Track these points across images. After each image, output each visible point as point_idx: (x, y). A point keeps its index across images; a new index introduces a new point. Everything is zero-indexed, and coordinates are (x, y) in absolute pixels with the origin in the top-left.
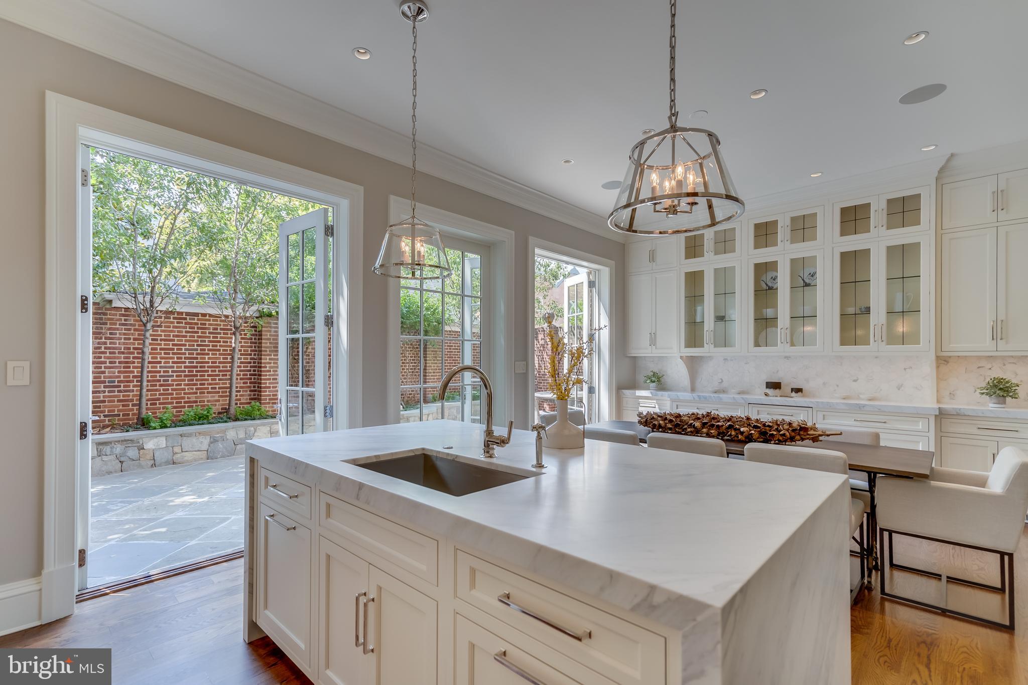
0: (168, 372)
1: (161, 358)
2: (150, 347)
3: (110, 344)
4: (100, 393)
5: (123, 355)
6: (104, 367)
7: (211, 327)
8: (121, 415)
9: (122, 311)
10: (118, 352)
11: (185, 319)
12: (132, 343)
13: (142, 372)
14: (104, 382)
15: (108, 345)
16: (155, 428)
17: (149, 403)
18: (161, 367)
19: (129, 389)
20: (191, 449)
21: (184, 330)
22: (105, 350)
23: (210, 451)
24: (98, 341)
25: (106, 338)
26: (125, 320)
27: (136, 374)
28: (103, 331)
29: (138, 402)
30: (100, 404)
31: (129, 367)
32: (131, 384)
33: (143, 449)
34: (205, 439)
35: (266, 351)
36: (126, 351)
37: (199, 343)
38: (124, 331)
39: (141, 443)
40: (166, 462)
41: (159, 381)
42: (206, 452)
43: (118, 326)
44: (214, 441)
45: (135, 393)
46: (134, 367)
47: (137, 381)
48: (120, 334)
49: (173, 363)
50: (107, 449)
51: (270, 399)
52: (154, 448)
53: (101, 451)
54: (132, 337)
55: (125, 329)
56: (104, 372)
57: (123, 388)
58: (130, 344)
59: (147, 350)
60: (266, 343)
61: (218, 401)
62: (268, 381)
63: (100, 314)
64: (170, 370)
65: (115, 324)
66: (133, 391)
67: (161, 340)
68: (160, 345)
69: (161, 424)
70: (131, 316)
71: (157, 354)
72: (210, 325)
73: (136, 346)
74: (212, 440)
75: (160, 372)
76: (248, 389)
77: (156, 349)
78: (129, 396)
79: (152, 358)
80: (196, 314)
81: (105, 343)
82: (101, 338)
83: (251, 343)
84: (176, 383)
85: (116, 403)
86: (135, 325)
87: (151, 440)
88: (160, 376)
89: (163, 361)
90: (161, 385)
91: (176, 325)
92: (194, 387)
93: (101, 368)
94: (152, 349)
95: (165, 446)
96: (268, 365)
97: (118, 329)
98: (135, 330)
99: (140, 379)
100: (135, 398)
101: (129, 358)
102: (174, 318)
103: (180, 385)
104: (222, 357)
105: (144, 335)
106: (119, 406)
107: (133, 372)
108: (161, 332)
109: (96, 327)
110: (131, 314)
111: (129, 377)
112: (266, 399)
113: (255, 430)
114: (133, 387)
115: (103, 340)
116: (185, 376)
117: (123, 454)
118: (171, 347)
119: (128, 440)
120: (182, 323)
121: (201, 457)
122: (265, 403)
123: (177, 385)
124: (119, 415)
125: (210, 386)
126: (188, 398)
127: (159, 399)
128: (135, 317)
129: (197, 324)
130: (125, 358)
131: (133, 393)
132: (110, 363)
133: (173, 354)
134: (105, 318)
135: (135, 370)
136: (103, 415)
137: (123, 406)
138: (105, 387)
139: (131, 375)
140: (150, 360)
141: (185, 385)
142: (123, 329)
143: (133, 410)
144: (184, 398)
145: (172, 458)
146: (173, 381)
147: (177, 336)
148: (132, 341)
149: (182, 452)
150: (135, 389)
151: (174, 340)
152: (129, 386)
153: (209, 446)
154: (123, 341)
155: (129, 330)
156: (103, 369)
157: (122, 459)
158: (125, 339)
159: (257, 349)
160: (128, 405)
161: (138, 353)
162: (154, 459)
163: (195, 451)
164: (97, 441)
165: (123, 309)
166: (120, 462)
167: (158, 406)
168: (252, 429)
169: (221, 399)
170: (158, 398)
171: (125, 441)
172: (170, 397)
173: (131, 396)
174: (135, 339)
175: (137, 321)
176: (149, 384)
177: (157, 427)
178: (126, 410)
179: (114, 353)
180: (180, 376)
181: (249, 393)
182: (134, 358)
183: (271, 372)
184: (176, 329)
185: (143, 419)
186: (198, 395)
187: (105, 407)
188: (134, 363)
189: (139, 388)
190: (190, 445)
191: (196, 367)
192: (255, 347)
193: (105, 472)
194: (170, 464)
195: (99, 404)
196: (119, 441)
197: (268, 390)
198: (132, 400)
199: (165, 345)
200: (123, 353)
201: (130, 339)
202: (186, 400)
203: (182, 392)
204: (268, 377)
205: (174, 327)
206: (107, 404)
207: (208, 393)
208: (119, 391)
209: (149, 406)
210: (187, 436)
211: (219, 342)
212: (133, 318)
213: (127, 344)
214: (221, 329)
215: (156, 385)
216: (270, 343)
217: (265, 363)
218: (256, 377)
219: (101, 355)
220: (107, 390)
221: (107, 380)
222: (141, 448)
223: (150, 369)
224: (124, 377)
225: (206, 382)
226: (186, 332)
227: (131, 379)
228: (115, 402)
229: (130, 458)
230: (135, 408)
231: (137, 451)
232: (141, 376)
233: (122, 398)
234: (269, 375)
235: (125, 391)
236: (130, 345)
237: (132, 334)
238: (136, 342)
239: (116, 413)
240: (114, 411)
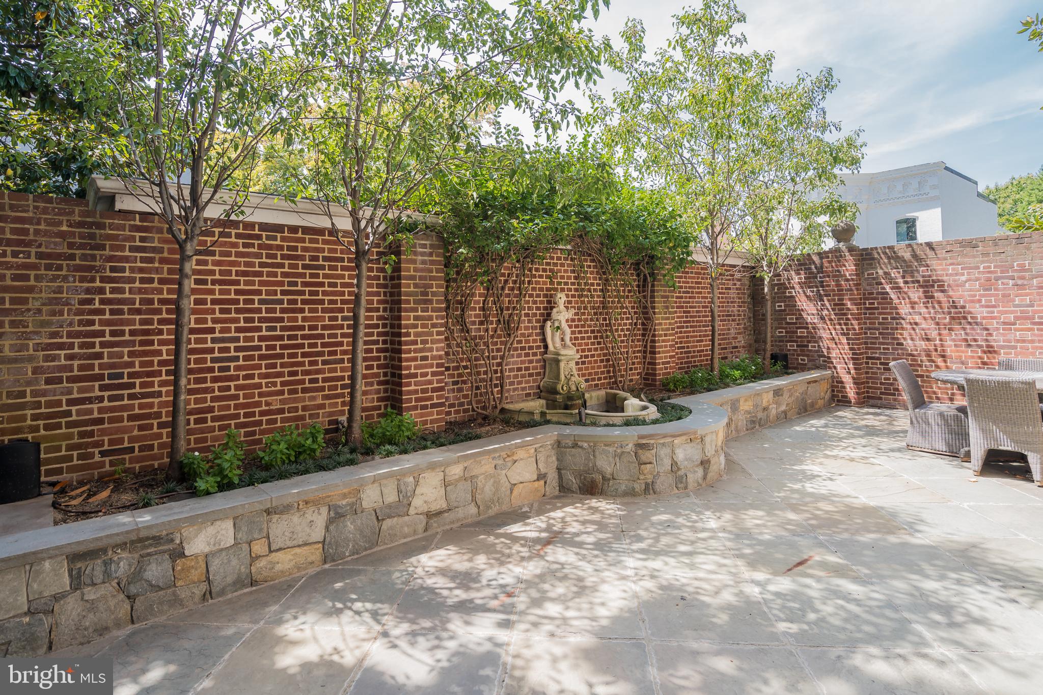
0: (227, 350)
1: (215, 321)
2: (192, 298)
3: (110, 293)
4: (91, 403)
5: (138, 317)
6: (101, 343)
7: (307, 254)
8: (137, 449)
9: (135, 220)
10: (129, 309)
11: (259, 237)
12: (156, 289)
13: (177, 353)
14: (101, 377)
15: (108, 295)
16: (208, 493)
17: (192, 418)
18: (214, 340)
19: (153, 390)
20: (289, 544)
21: (257, 261)
22: (102, 307)
23: (330, 543)
24: (86, 285)
25: (102, 280)
26: (142, 239)
27: (165, 357)
28: (98, 263)
29: (170, 419)
30: (93, 428)
31: (152, 343)
32: (156, 380)
33: (182, 555)
34: (320, 514)
35: (408, 302)
36: (144, 307)
37: (286, 288)
38: (139, 264)
39: (178, 542)
40: (235, 583)
41: (212, 370)
42: (321, 545)
43: (127, 253)
44: (336, 516)
45: (164, 399)
46: (161, 343)
47: (168, 373)
48: (132, 270)
49: (238, 330)
50: (96, 568)
51: (417, 400)
52: (207, 549)
53: (79, 576)
54: (156, 276)
55: (143, 260)
56: (99, 356)
57: (140, 388)
58: (152, 291)
59: (188, 303)
60: (408, 286)
61: (322, 406)
62: (413, 364)
63: (90, 225)
64: (232, 345)
65: (122, 248)
66: (159, 394)
67: (214, 282)
68: (212, 292)
69: (219, 479)
70: (154, 230)
71: (206, 311)
72: (305, 249)
73: (165, 296)
74: (332, 514)
75: (212, 351)
76: (375, 380)
77: (204, 302)
78: (151, 405)
79: (197, 321)
80: (279, 228)
81: (101, 291)
82: (93, 280)
83: (378, 286)
84: (244, 373)
85: (125, 423)
86: (161, 250)
87: (200, 530)
88: (214, 360)
89: (218, 326)
90: (215, 380)
91: (241, 249)
92: (278, 380)
93: (93, 345)
94: (197, 302)
95: (232, 542)
96: (412, 331)
97: (126, 259)
98: (163, 261)
99: (173, 367)
100: (164, 411)
101: (150, 322)
102: (238, 236)
103: (252, 377)
104: (327, 315)
105: (181, 270)
106: (131, 429)
107: (159, 353)
108: (213, 265)
109: (83, 254)
110: (153, 227)
111: (151, 363)
112: (410, 400)
113: (417, 483)
114: (159, 386)
115: (98, 284)
116: (261, 357)
117: (136, 575)
118: (233, 296)
119: (148, 538)
120: (253, 245)
121: (309, 560)
122: (409, 409)
123: (246, 377)
124: (132, 450)
125: (307, 378)
126: (267, 404)
127: (211, 410)
128: (162, 233)
129: (280, 248)
130: (143, 322)
131: (160, 399)
132: (113, 333)
133: (238, 311)
134: (101, 235)
135: (164, 348)
136: (100, 452)
137: (141, 428)
138: (102, 388)
139: (156, 359)
140: (193, 325)
141: (261, 376)
142: (138, 259)
143: (160, 436)
144: (259, 404)
145: (248, 571)
146: (237, 368)
147: (245, 274)
148: (156, 285)
149: (270, 551)
150: (164, 389)
151: (237, 283)
152: (152, 384)
153: (327, 528)
154: (137, 285)
155: (151, 260)
156: (98, 349)
157: (133, 590)
158: (142, 281)
159: (388, 298)
160: (151, 427)
161: (169, 311)
162: (208, 579)
163: (299, 546)
164: (68, 550)
165: (137, 216)
166: (129, 597)
167: (210, 424)
168: (411, 479)
169: (327, 402)
170: (210, 407)
171: (141, 540)
172: (232, 403)
173: (156, 407)
174: (162, 281)
175: (166, 241)
176: (192, 377)
177: (211, 490)
178: (144, 438)
179: (121, 312)
180: (251, 358)
181: (376, 387)
182: (161, 322)
183: (417, 344)
184: (242, 260)
185: (181, 465)
186: (286, 396)
187: (103, 432)
188: (160, 332)
189: (172, 388)
190: (286, 534)
191: (281, 338)
192: (385, 294)
193: (91, 630)
194: (244, 586)
195: (89, 428)
196: (125, 544)
197: (413, 380)
198: (158, 415)
199: (222, 292)
200: (138, 312)
201: (151, 281)
202: (264, 408)
203: (256, 391)
204: (412, 355)
205: (238, 254)
206: (106, 425)
207: (304, 390)
208: (132, 397)
209: (192, 425)
210: (281, 513)
211: (322, 284)
212: (157, 236)
213: (146, 291)
214: (325, 259)
215: (204, 380)
216: (416, 286)
217: (407, 327)
218: (388, 354)
219: (95, 317)
220: (106, 394)
221: (106, 372)
222: (178, 554)
223: (193, 346)
224: (142, 364)
225: (300, 369)
226: (262, 265)
227: (156, 368)
228: (123, 421)
229: (152, 586)
230: (164, 431)
231: (167, 565)
232: (176, 362)
233: (137, 411)
234: (415, 351)
235: (144, 396)
236: (153, 294)
237: (157, 271)
238: (165, 287)
239: (126, 445)
240: (121, 441)
